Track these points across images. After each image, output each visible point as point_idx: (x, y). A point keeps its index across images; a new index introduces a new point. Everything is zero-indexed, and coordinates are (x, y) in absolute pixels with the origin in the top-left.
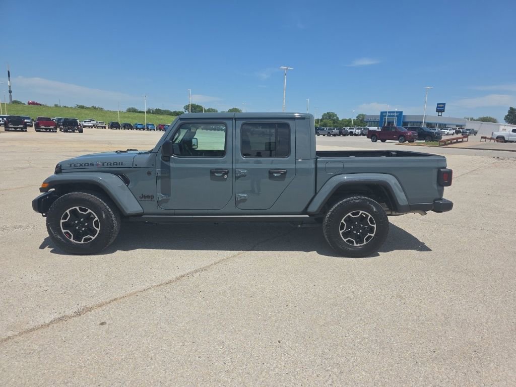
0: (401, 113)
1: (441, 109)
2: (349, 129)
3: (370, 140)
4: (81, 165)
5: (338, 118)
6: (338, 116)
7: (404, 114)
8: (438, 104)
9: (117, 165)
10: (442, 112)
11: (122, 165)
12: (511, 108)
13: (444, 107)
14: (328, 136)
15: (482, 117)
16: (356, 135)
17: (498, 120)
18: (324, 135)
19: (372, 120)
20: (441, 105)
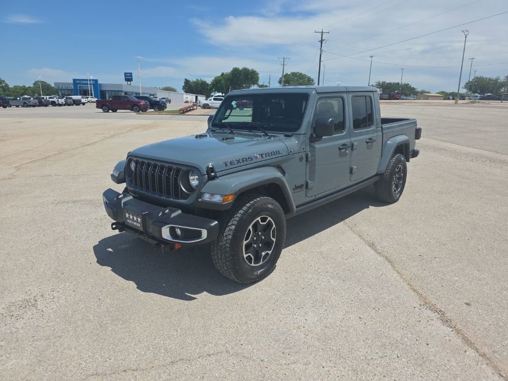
0: (96, 81)
1: (129, 78)
2: (49, 98)
3: (101, 110)
4: (238, 161)
5: (7, 85)
6: (7, 82)
7: (99, 82)
8: (125, 73)
9: (275, 154)
10: (130, 81)
11: (279, 154)
12: (186, 80)
13: (131, 76)
14: (23, 106)
15: (164, 87)
16: (60, 105)
17: (178, 90)
18: (18, 106)
19: (64, 88)
20: (129, 75)
